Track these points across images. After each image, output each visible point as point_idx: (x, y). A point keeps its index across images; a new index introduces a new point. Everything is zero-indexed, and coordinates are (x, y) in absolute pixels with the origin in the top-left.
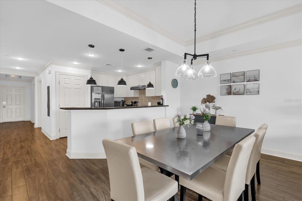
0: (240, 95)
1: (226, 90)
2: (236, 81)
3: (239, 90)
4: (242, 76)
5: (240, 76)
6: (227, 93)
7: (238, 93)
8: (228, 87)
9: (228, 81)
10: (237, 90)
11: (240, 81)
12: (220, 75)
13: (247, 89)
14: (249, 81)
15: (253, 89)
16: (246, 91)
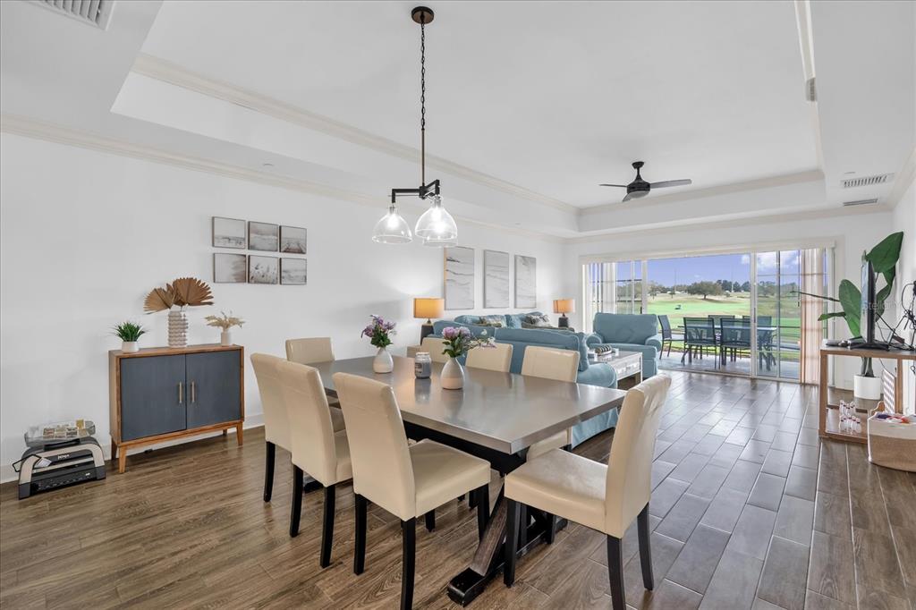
0: (268, 283)
1: (232, 266)
2: (257, 246)
3: (265, 270)
4: (274, 235)
5: (268, 235)
6: (234, 275)
7: (264, 279)
8: (237, 259)
9: (239, 241)
10: (261, 271)
11: (269, 247)
12: (213, 218)
13: (284, 271)
14: (288, 251)
15: (296, 270)
16: (283, 274)
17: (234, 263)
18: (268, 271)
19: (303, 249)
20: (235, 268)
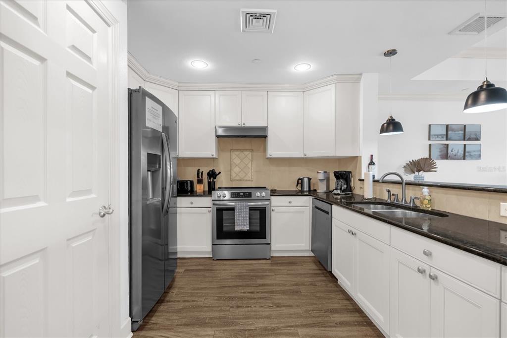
0: (458, 159)
2: (452, 138)
3: (456, 151)
4: (461, 131)
5: (458, 131)
6: (440, 155)
7: (456, 157)
8: (442, 146)
9: (442, 136)
10: (454, 152)
11: (458, 138)
12: (430, 125)
13: (468, 152)
14: (469, 139)
15: (474, 151)
16: (466, 154)
17: (440, 149)
18: (458, 152)
19: (479, 139)
20: (440, 152)
